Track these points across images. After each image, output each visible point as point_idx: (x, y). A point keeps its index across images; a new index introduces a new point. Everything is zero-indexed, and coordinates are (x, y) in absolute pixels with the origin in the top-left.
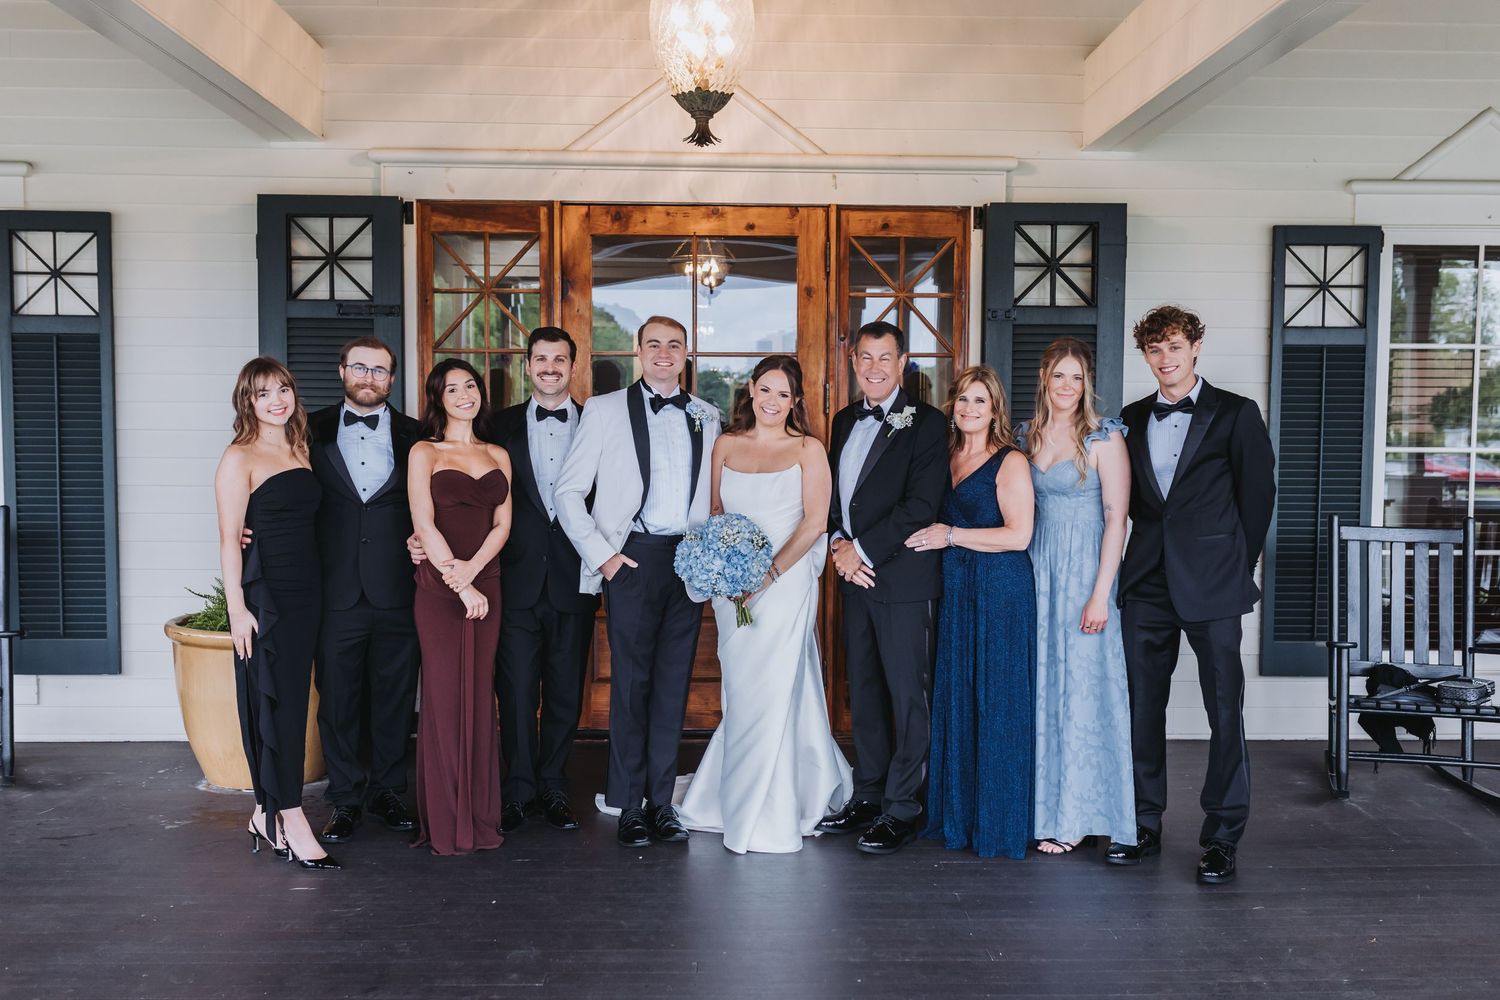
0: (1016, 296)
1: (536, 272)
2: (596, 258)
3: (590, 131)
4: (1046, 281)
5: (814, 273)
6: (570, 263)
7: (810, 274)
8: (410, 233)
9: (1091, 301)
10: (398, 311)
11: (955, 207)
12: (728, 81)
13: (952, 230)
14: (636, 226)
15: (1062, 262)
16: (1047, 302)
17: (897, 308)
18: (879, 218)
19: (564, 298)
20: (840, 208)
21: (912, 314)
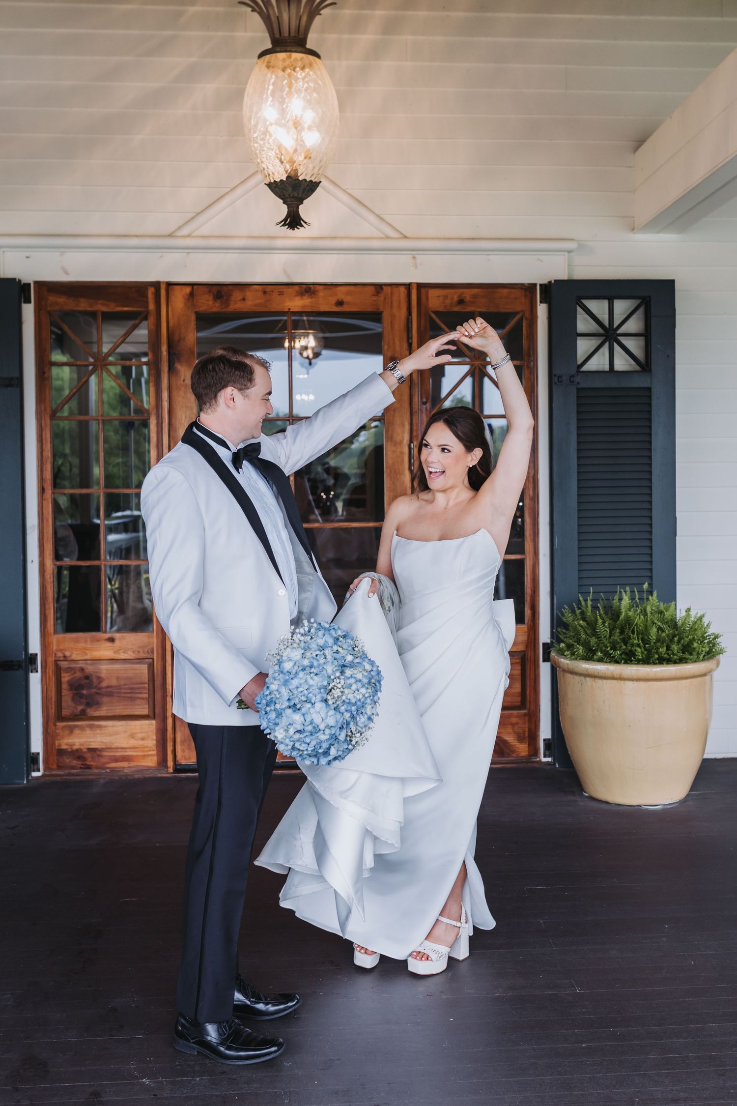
0: (579, 361)
1: (145, 348)
2: (200, 335)
3: (193, 218)
4: (605, 349)
5: (397, 343)
6: (176, 337)
7: (394, 343)
8: (28, 311)
9: (645, 366)
10: (18, 383)
11: (523, 285)
12: (316, 170)
13: (519, 305)
14: (236, 303)
15: (619, 332)
16: (607, 368)
17: (473, 376)
18: (455, 295)
19: (171, 369)
20: (420, 286)
21: (486, 380)
